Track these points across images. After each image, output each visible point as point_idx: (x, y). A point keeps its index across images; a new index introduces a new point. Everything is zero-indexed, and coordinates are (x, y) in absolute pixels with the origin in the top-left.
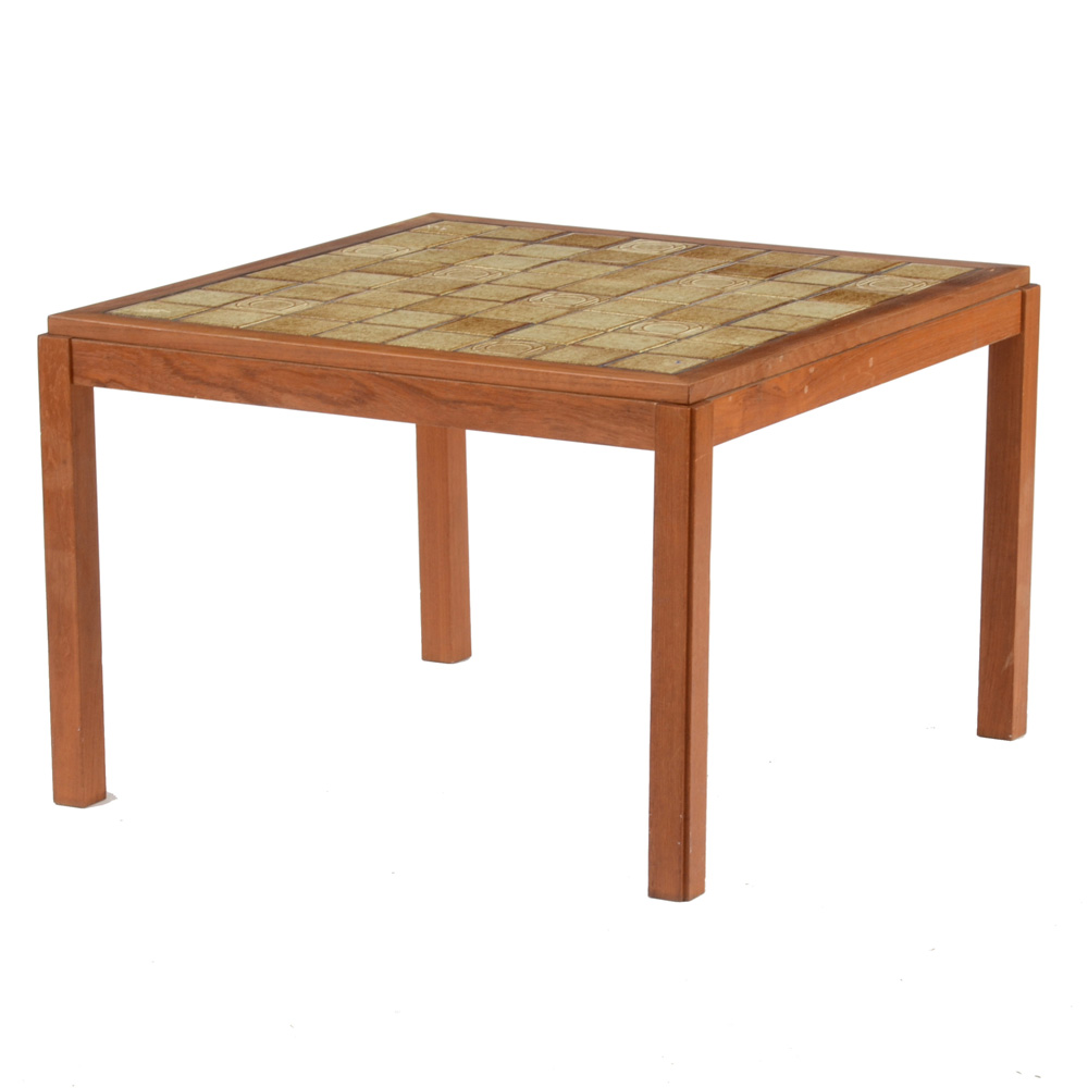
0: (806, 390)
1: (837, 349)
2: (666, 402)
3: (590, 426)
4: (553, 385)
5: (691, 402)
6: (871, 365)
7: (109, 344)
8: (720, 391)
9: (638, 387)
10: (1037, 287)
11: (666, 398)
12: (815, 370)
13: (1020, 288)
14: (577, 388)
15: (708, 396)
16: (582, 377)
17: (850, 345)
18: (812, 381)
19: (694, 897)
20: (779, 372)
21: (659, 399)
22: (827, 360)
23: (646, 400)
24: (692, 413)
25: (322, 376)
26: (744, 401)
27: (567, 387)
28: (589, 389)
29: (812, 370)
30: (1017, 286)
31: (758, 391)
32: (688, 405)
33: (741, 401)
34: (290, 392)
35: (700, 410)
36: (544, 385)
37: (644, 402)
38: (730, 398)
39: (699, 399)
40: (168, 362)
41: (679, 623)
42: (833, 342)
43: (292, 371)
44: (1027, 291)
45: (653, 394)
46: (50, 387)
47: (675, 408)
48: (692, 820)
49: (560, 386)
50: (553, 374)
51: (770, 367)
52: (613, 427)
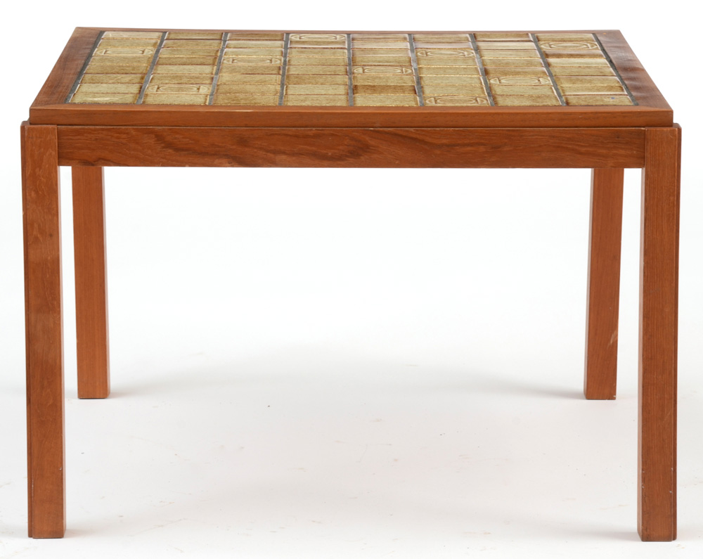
7: (97, 127)
23: (633, 127)
25: (316, 136)
34: (284, 153)
37: (632, 129)
40: (159, 137)
43: (287, 135)
45: (639, 121)
46: (37, 170)
47: (666, 129)
52: (603, 152)
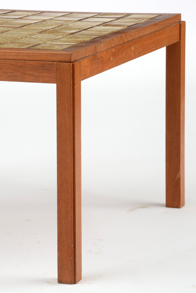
0: (112, 59)
1: (121, 42)
2: (60, 62)
3: (26, 74)
4: (8, 57)
5: (72, 61)
6: (133, 50)
8: (82, 57)
9: (47, 56)
10: (184, 22)
11: (60, 60)
12: (115, 50)
13: (179, 22)
14: (19, 58)
15: (78, 59)
16: (21, 53)
17: (125, 41)
18: (114, 55)
19: (78, 282)
20: (102, 50)
21: (57, 60)
22: (118, 47)
23: (52, 61)
24: (73, 65)
26: (91, 62)
27: (15, 58)
28: (25, 58)
29: (113, 50)
30: (177, 21)
31: (96, 58)
32: (71, 62)
33: (90, 62)
35: (76, 64)
36: (3, 57)
37: (51, 62)
38: (86, 60)
39: (75, 60)
41: (70, 160)
42: (120, 39)
44: (182, 23)
45: (55, 58)
47: (65, 64)
48: (77, 247)
49: (11, 57)
50: (8, 52)
51: (99, 48)
52: (37, 74)
